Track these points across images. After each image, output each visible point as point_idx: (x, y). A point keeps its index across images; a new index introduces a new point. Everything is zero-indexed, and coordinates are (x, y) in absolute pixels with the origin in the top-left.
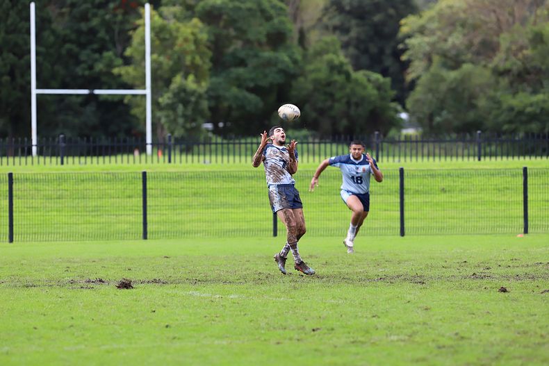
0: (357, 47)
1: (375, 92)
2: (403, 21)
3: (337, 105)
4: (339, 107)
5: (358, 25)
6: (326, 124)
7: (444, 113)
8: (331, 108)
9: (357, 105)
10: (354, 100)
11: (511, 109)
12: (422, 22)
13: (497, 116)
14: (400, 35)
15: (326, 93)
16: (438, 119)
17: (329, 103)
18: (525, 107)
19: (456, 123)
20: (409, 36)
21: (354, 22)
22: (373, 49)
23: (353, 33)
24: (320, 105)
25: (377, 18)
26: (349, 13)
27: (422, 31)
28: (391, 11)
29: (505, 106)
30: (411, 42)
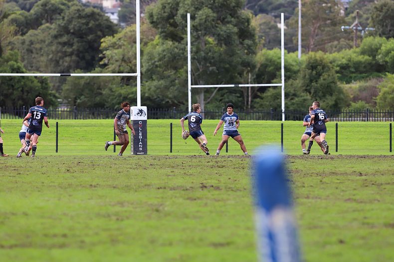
0: (78, 55)
1: (39, 84)
2: (102, 40)
3: (15, 92)
4: (16, 93)
5: (78, 42)
6: (9, 103)
7: (82, 97)
8: (12, 94)
9: (28, 92)
10: (26, 89)
11: (120, 95)
12: (114, 40)
13: (113, 99)
14: (101, 48)
15: (8, 85)
16: (79, 101)
17: (11, 91)
18: (129, 94)
19: (89, 103)
20: (107, 49)
21: (76, 40)
22: (88, 57)
23: (75, 47)
24: (5, 92)
25: (90, 37)
26: (73, 33)
27: (114, 46)
28: (99, 33)
29: (117, 94)
30: (108, 53)
